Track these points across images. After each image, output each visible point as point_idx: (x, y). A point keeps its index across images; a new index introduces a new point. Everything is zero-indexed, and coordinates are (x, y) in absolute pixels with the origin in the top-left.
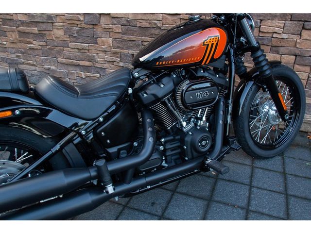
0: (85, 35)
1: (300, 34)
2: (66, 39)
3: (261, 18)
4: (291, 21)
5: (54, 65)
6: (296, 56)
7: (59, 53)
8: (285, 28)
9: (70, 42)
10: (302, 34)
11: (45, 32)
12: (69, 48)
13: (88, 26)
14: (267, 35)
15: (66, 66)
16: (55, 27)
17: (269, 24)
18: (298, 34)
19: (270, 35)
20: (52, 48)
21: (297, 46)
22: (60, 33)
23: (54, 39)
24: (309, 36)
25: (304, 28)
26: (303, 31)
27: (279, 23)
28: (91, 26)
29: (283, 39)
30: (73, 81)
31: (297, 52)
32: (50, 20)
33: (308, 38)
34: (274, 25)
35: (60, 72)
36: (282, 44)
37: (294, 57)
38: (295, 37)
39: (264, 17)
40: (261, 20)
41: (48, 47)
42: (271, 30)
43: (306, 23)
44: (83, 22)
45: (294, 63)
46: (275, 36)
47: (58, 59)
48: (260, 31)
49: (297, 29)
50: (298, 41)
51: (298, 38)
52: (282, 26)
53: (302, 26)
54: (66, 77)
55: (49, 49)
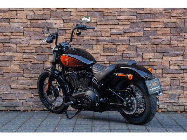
0: (37, 68)
1: (162, 59)
2: (21, 71)
3: (143, 52)
4: (157, 52)
5: (7, 91)
6: (163, 69)
7: (13, 81)
8: (155, 56)
9: (24, 73)
10: (163, 58)
11: (2, 68)
12: (22, 78)
13: (40, 62)
14: (147, 60)
15: (18, 90)
16: (12, 64)
17: (147, 55)
18: (161, 59)
19: (148, 60)
20: (8, 78)
21: (162, 64)
22: (16, 68)
23: (11, 72)
24: (167, 59)
25: (163, 56)
26: (164, 57)
27: (151, 54)
28: (42, 62)
29: (155, 61)
30: (23, 101)
31: (163, 67)
32: (9, 59)
33: (167, 60)
34: (149, 55)
35: (12, 95)
36: (155, 64)
37: (162, 70)
38: (160, 60)
39: (144, 52)
40: (143, 53)
41: (4, 78)
42: (148, 57)
43: (164, 53)
44: (36, 60)
45: (163, 73)
46: (151, 60)
47: (11, 86)
48: (143, 59)
49: (160, 56)
50: (162, 62)
51: (162, 61)
52: (153, 55)
53: (162, 55)
54: (17, 98)
55: (4, 79)
